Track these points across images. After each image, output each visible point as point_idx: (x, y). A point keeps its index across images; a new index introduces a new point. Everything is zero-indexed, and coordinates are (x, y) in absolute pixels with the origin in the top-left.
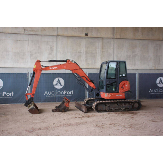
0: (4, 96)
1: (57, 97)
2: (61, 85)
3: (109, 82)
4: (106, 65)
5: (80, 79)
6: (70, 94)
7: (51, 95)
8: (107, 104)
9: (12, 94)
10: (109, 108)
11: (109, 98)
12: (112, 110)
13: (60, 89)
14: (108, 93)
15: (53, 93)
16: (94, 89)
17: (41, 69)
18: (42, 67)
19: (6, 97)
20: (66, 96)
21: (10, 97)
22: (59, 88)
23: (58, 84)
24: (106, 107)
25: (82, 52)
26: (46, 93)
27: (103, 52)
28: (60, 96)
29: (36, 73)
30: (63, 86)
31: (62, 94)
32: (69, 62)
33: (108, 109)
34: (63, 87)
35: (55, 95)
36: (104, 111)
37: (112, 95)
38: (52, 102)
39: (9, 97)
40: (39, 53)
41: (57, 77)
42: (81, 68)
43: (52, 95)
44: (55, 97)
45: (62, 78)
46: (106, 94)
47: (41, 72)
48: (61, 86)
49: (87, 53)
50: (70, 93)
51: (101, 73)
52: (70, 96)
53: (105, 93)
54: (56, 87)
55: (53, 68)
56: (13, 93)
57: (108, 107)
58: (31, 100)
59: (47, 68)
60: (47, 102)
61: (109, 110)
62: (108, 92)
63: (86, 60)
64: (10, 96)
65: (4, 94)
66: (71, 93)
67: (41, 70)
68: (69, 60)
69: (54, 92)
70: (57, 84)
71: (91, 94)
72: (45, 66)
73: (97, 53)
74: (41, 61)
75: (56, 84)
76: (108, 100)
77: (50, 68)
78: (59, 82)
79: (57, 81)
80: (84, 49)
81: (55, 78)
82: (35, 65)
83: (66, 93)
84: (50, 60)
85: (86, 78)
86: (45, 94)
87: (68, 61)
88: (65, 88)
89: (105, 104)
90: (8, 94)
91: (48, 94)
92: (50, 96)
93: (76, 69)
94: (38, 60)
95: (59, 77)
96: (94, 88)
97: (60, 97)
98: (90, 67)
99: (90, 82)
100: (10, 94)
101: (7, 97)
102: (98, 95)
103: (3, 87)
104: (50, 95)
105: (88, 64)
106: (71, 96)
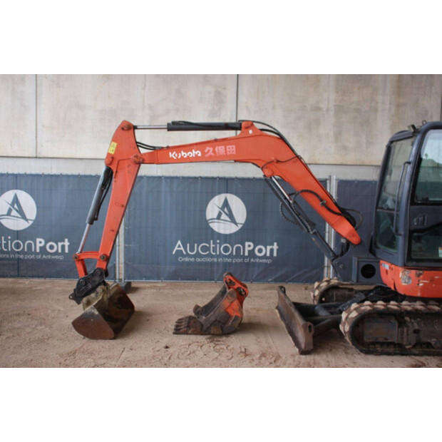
0: (38, 250)
1: (218, 263)
2: (233, 220)
3: (421, 219)
4: (412, 144)
5: (295, 202)
6: (268, 254)
7: (198, 255)
8: (407, 319)
9: (63, 247)
10: (415, 335)
11: (419, 294)
12: (429, 345)
13: (230, 235)
14: (413, 272)
15: (205, 249)
16: (355, 245)
19: (44, 256)
20: (252, 260)
21: (57, 257)
22: (228, 232)
23: (224, 216)
24: (402, 334)
25: (323, 106)
26: (179, 246)
27: (398, 106)
28: (229, 260)
30: (240, 226)
31: (238, 255)
32: (251, 132)
33: (413, 343)
34: (242, 228)
35: (212, 256)
36: (391, 349)
37: (432, 280)
39: (53, 257)
41: (220, 193)
42: (299, 158)
43: (201, 256)
45: (236, 194)
46: (407, 272)
48: (233, 225)
49: (339, 110)
50: (266, 251)
51: (387, 178)
52: (264, 261)
53: (401, 269)
56: (67, 243)
57: (411, 330)
58: (97, 279)
59: (158, 155)
61: (414, 346)
62: (414, 263)
63: (338, 135)
64: (59, 254)
65: (38, 245)
66: (272, 251)
68: (251, 124)
69: (210, 244)
70: (219, 217)
71: (341, 267)
72: (154, 148)
73: (376, 110)
74: (135, 128)
75: (215, 217)
76: (413, 299)
77: (172, 155)
78: (226, 210)
79: (220, 207)
80: (333, 96)
81: (213, 196)
83: (252, 252)
84: (174, 123)
85: (321, 200)
86: (174, 253)
87: (248, 128)
88: (249, 232)
89: (399, 316)
92: (192, 260)
93: (278, 161)
94: (124, 122)
95: (227, 192)
96: (355, 240)
97: (230, 264)
98: (351, 158)
99: (339, 217)
100: (57, 247)
101: (49, 257)
102: (369, 271)
104: (194, 256)
105: (345, 148)
106: (269, 261)
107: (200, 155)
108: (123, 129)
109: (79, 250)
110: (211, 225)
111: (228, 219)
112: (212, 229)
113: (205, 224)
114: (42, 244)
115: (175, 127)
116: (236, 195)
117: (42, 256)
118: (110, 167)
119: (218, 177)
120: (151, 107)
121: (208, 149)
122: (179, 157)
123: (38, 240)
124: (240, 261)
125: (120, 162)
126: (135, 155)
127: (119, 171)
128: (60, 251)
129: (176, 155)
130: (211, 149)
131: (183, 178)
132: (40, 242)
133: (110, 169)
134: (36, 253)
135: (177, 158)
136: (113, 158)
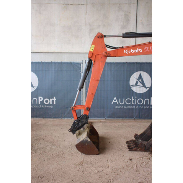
0: (39, 103)
2: (144, 86)
7: (125, 104)
9: (53, 101)
13: (142, 93)
15: (129, 101)
17: (106, 53)
18: (109, 50)
21: (49, 106)
22: (141, 92)
23: (139, 84)
26: (115, 100)
28: (142, 107)
29: (95, 62)
35: (132, 105)
38: (126, 118)
39: (47, 107)
40: (104, 25)
41: (137, 71)
43: (127, 105)
44: (132, 109)
47: (105, 60)
48: (144, 88)
54: (135, 89)
55: (132, 51)
56: (55, 99)
58: (84, 120)
60: (117, 118)
64: (51, 105)
65: (40, 100)
67: (106, 57)
70: (136, 84)
74: (105, 36)
75: (134, 84)
78: (140, 80)
79: (137, 78)
81: (133, 73)
82: (93, 44)
86: (112, 104)
90: (47, 101)
91: (119, 102)
92: (122, 107)
100: (50, 101)
101: (45, 106)
103: (37, 87)
104: (123, 105)
107: (141, 51)
108: (98, 37)
109: (74, 105)
110: (132, 88)
111: (142, 85)
112: (133, 91)
113: (129, 88)
114: (42, 100)
115: (127, 35)
116: (146, 72)
117: (41, 106)
118: (91, 58)
119: (136, 62)
120: (90, 25)
121: (146, 48)
122: (130, 53)
123: (39, 98)
124: (148, 107)
125: (97, 56)
126: (105, 52)
127: (96, 61)
128: (51, 103)
129: (128, 52)
130: (148, 48)
131: (117, 63)
132: (41, 99)
133: (91, 59)
134: (38, 105)
135: (128, 53)
136: (93, 54)
